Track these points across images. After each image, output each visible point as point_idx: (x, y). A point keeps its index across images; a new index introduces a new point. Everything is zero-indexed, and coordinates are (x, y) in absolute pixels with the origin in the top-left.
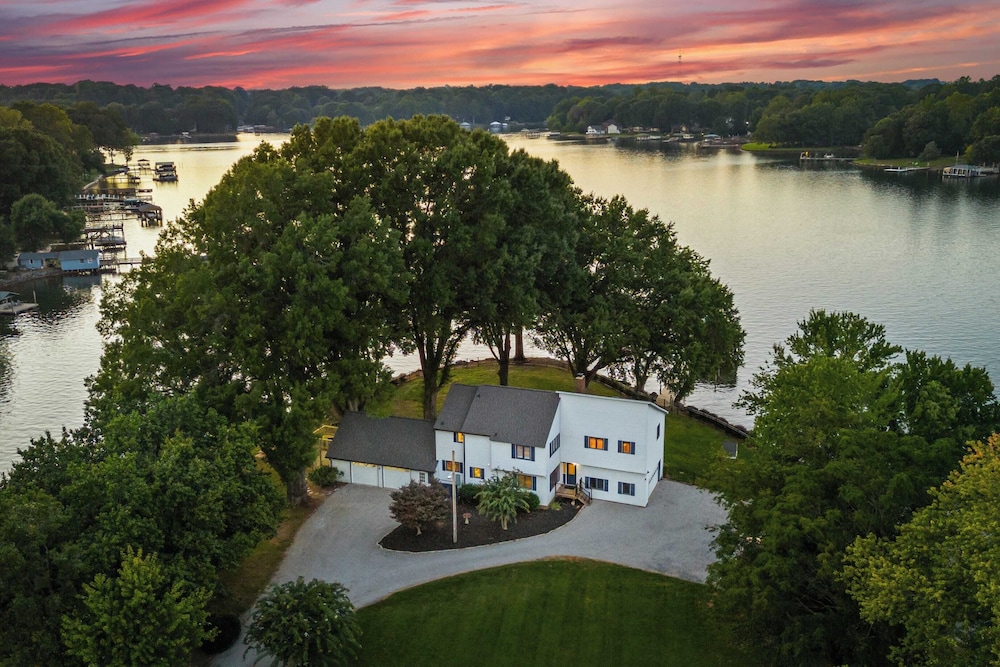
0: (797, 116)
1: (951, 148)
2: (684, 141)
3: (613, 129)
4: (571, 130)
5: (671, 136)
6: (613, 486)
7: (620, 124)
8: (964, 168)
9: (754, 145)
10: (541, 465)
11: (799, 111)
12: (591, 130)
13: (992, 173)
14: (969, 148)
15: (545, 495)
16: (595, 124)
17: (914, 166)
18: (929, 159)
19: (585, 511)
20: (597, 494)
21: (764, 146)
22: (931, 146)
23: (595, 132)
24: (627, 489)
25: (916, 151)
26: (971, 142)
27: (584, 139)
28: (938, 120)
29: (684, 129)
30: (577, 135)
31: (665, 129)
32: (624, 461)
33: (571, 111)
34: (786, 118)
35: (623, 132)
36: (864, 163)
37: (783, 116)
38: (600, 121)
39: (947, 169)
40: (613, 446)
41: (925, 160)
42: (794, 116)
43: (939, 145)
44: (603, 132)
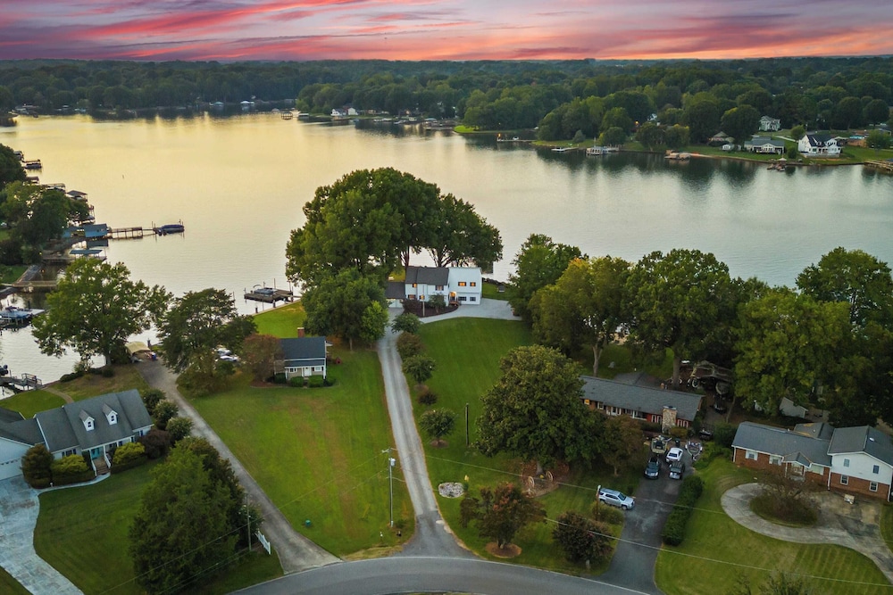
0: (492, 107)
1: (591, 134)
2: (409, 123)
3: (352, 111)
4: (318, 112)
5: (400, 119)
6: (468, 299)
7: (357, 108)
8: (599, 148)
9: (462, 128)
10: (446, 292)
11: (492, 104)
12: (335, 113)
13: (615, 151)
14: (601, 135)
15: (447, 301)
16: (337, 107)
17: (568, 147)
18: (578, 142)
19: (460, 307)
20: (463, 302)
21: (470, 130)
22: (579, 133)
23: (339, 114)
24: (473, 299)
25: (570, 136)
26: (602, 130)
27: (329, 120)
28: (583, 115)
29: (408, 112)
30: (323, 116)
31: (393, 113)
32: (472, 289)
33: (316, 95)
34: (485, 109)
35: (361, 114)
36: (539, 143)
37: (482, 108)
38: (342, 104)
39: (589, 149)
40: (468, 284)
41: (576, 142)
42: (489, 107)
43: (584, 133)
44: (344, 114)
